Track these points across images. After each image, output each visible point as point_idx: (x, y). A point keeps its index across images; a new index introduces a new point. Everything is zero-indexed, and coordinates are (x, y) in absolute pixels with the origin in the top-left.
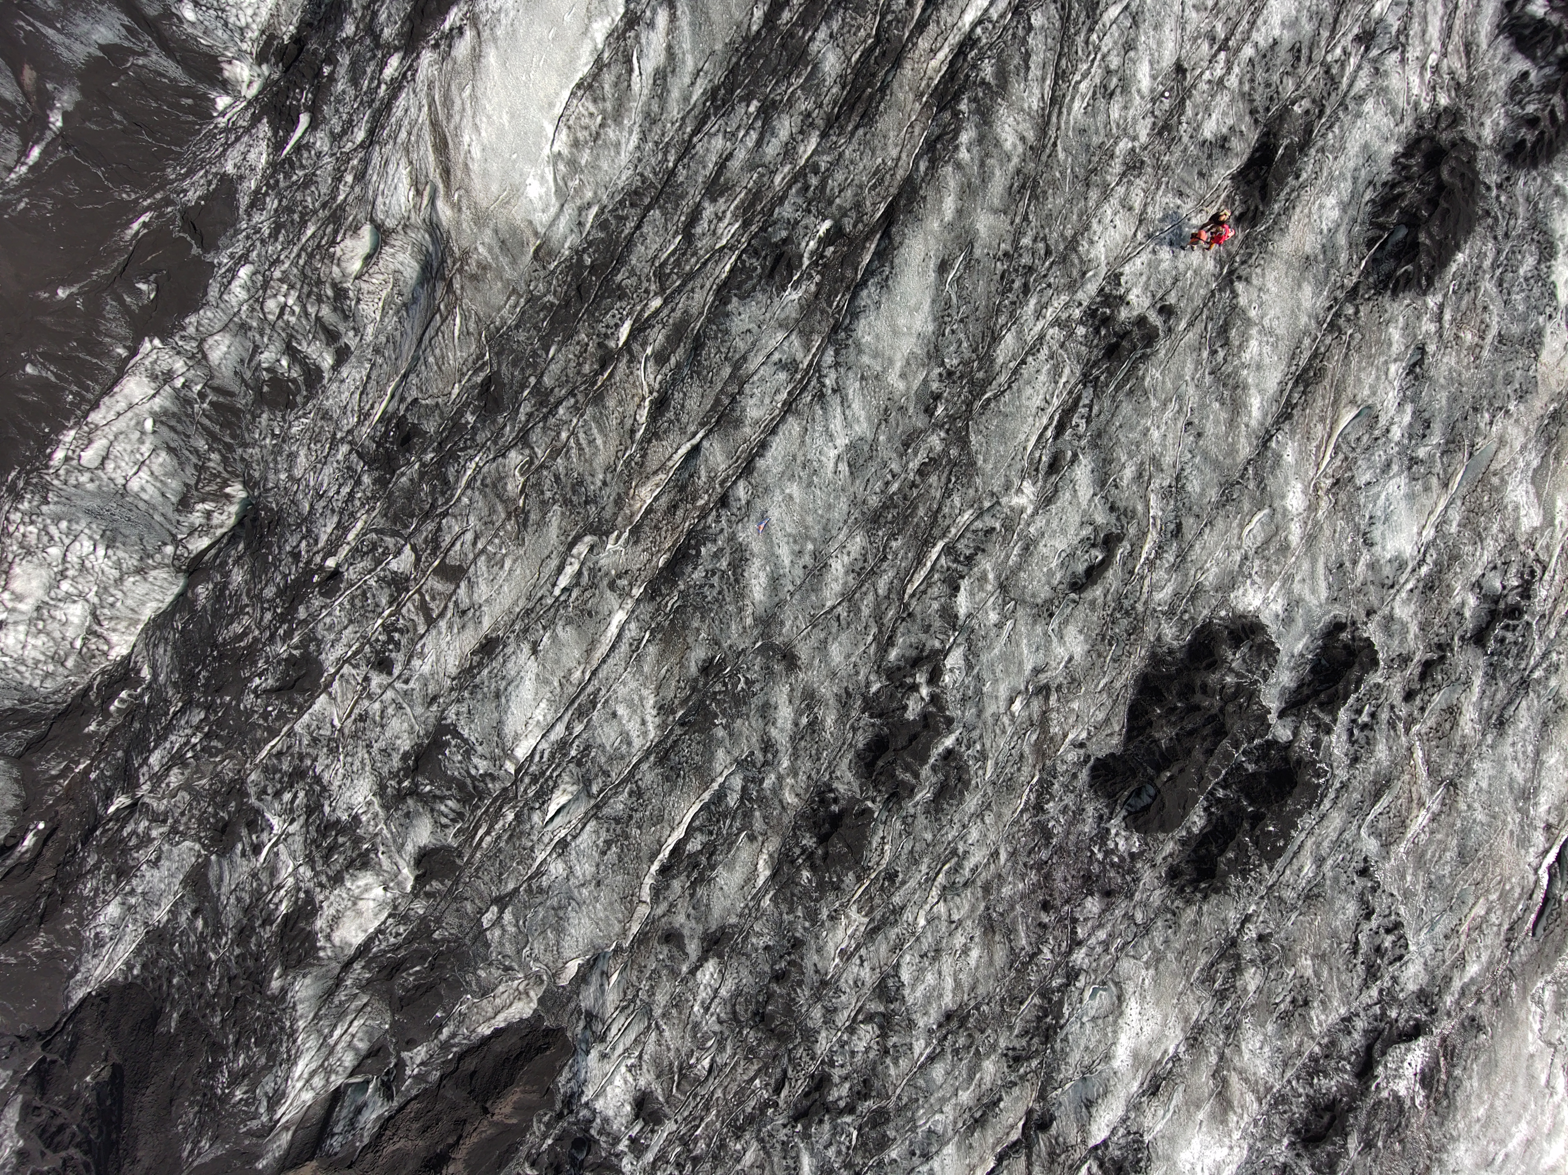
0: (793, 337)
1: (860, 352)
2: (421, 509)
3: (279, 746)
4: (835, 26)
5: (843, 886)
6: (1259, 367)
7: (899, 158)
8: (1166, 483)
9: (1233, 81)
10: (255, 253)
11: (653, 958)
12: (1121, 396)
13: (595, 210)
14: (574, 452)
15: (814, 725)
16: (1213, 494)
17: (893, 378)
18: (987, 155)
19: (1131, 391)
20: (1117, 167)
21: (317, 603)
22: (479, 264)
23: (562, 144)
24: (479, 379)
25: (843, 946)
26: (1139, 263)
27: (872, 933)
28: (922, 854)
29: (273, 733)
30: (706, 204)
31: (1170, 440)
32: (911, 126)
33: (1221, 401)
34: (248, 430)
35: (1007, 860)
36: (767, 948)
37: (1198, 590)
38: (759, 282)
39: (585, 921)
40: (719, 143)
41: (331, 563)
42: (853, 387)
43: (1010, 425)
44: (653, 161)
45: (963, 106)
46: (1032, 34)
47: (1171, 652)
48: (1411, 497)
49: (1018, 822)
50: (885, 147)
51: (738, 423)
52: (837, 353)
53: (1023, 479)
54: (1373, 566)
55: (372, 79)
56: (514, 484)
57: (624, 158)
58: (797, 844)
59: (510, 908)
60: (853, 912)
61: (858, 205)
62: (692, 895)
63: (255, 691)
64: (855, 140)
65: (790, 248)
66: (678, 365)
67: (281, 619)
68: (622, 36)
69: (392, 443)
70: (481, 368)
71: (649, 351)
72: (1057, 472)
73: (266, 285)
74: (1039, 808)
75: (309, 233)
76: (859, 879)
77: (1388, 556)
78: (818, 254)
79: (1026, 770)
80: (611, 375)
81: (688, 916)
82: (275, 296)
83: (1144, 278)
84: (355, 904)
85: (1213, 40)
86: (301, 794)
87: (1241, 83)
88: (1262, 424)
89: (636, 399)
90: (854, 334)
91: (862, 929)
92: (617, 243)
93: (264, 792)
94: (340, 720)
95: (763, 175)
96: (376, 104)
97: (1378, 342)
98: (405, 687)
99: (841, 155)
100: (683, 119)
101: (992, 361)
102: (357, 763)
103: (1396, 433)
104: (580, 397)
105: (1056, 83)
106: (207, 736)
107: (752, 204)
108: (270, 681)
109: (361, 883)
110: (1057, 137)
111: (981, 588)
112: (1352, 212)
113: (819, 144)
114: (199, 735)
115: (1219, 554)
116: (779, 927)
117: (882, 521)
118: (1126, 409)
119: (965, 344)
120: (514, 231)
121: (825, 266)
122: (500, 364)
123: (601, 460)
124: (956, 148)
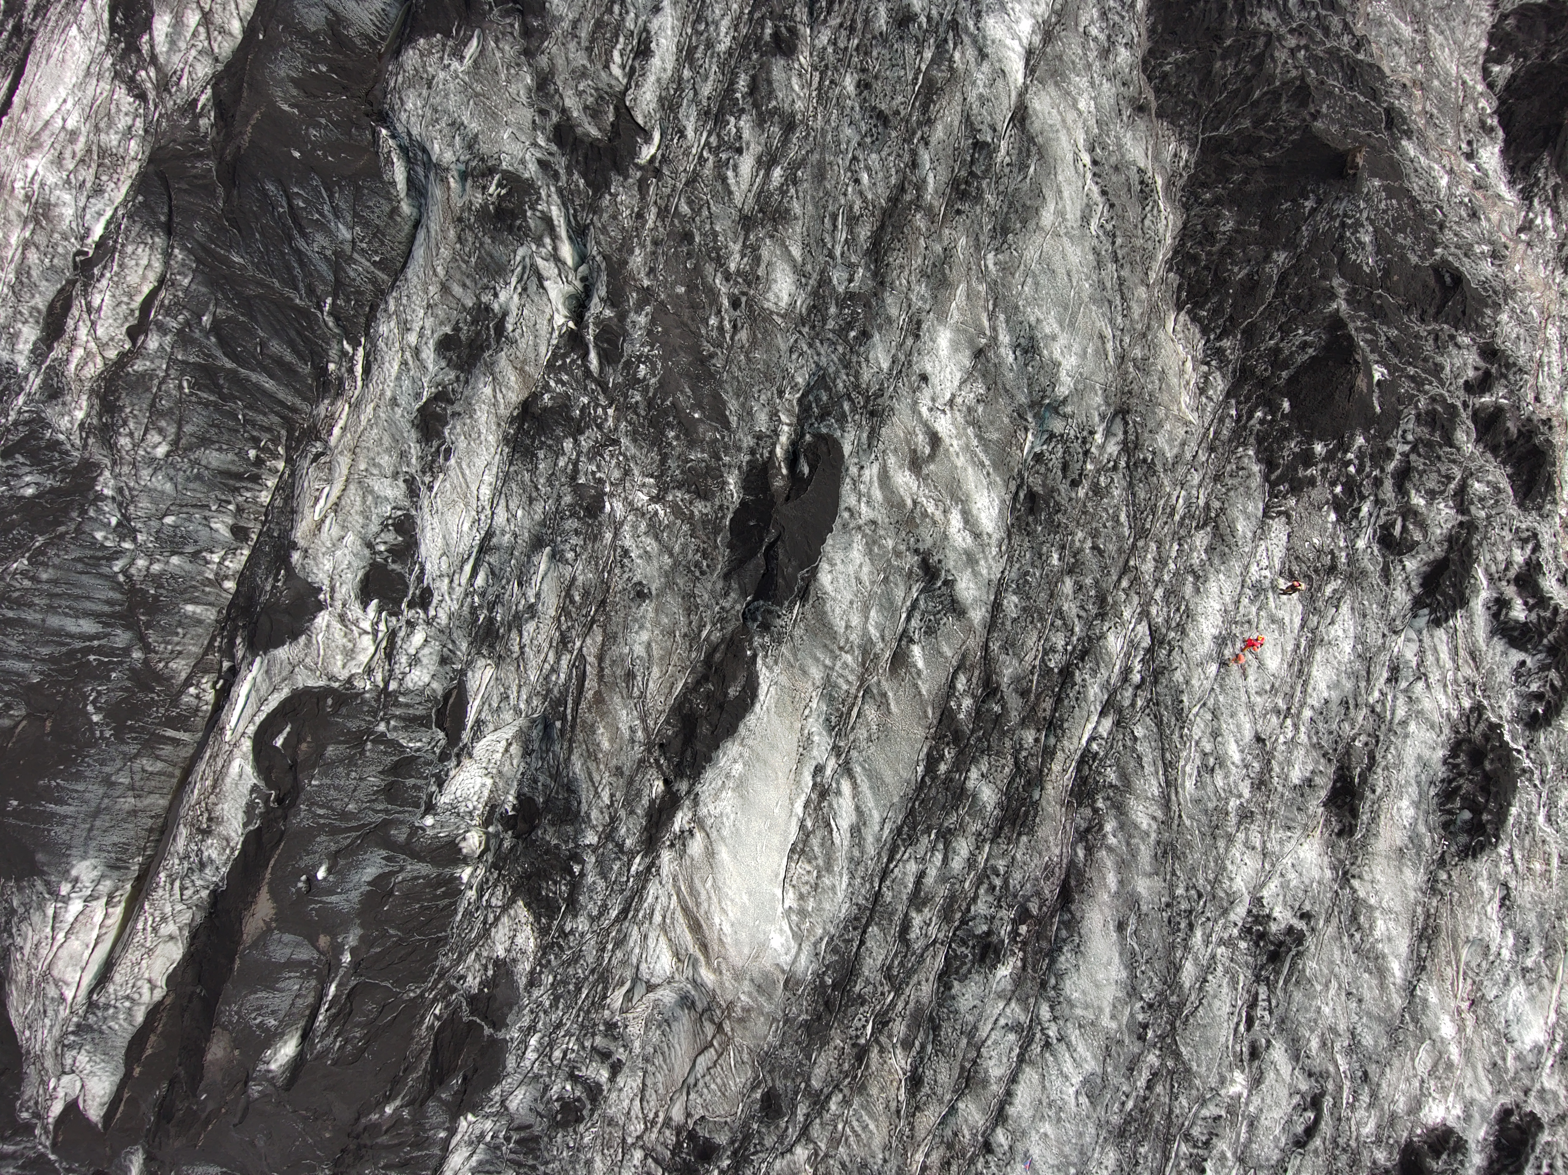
0: (1011, 1005)
1: (1072, 1006)
4: (984, 769)
6: (1390, 939)
7: (1061, 853)
8: (1346, 1044)
10: (540, 1022)
12: (1290, 988)
13: (826, 940)
14: (852, 1139)
16: (1384, 1041)
17: (1106, 1021)
18: (1130, 836)
19: (1298, 982)
20: (1233, 819)
22: (743, 1009)
23: (791, 899)
24: (758, 1095)
26: (1273, 886)
30: (914, 915)
31: (1339, 1012)
32: (1064, 827)
33: (1368, 970)
34: (547, 1150)
37: (1394, 1118)
38: (973, 965)
40: (912, 867)
42: (1074, 1035)
43: (1210, 1033)
44: (863, 890)
45: (1100, 804)
46: (1138, 742)
50: (1048, 848)
51: (985, 1083)
52: (1052, 1008)
53: (1231, 1071)
54: (1519, 1057)
55: (620, 874)
57: (840, 895)
61: (1038, 893)
64: (1022, 846)
65: (995, 939)
66: (922, 1047)
68: (818, 805)
69: (688, 1154)
70: (758, 1086)
71: (895, 1040)
72: (1258, 1058)
73: (551, 1042)
75: (583, 995)
77: (1528, 1048)
78: (1015, 933)
80: (867, 1066)
82: (560, 1046)
83: (1281, 896)
85: (1278, 712)
88: (1405, 979)
89: (895, 1082)
90: (1063, 992)
92: (848, 960)
95: (955, 884)
96: (627, 892)
97: (1472, 893)
99: (1013, 858)
100: (879, 853)
101: (1181, 987)
104: (846, 1091)
105: (1166, 772)
107: (951, 905)
110: (1180, 810)
113: (990, 852)
115: (1402, 1086)
117: (1127, 1134)
118: (1298, 996)
119: (1155, 980)
120: (766, 975)
121: (1024, 943)
122: (773, 1080)
123: (877, 1143)
124: (1104, 836)
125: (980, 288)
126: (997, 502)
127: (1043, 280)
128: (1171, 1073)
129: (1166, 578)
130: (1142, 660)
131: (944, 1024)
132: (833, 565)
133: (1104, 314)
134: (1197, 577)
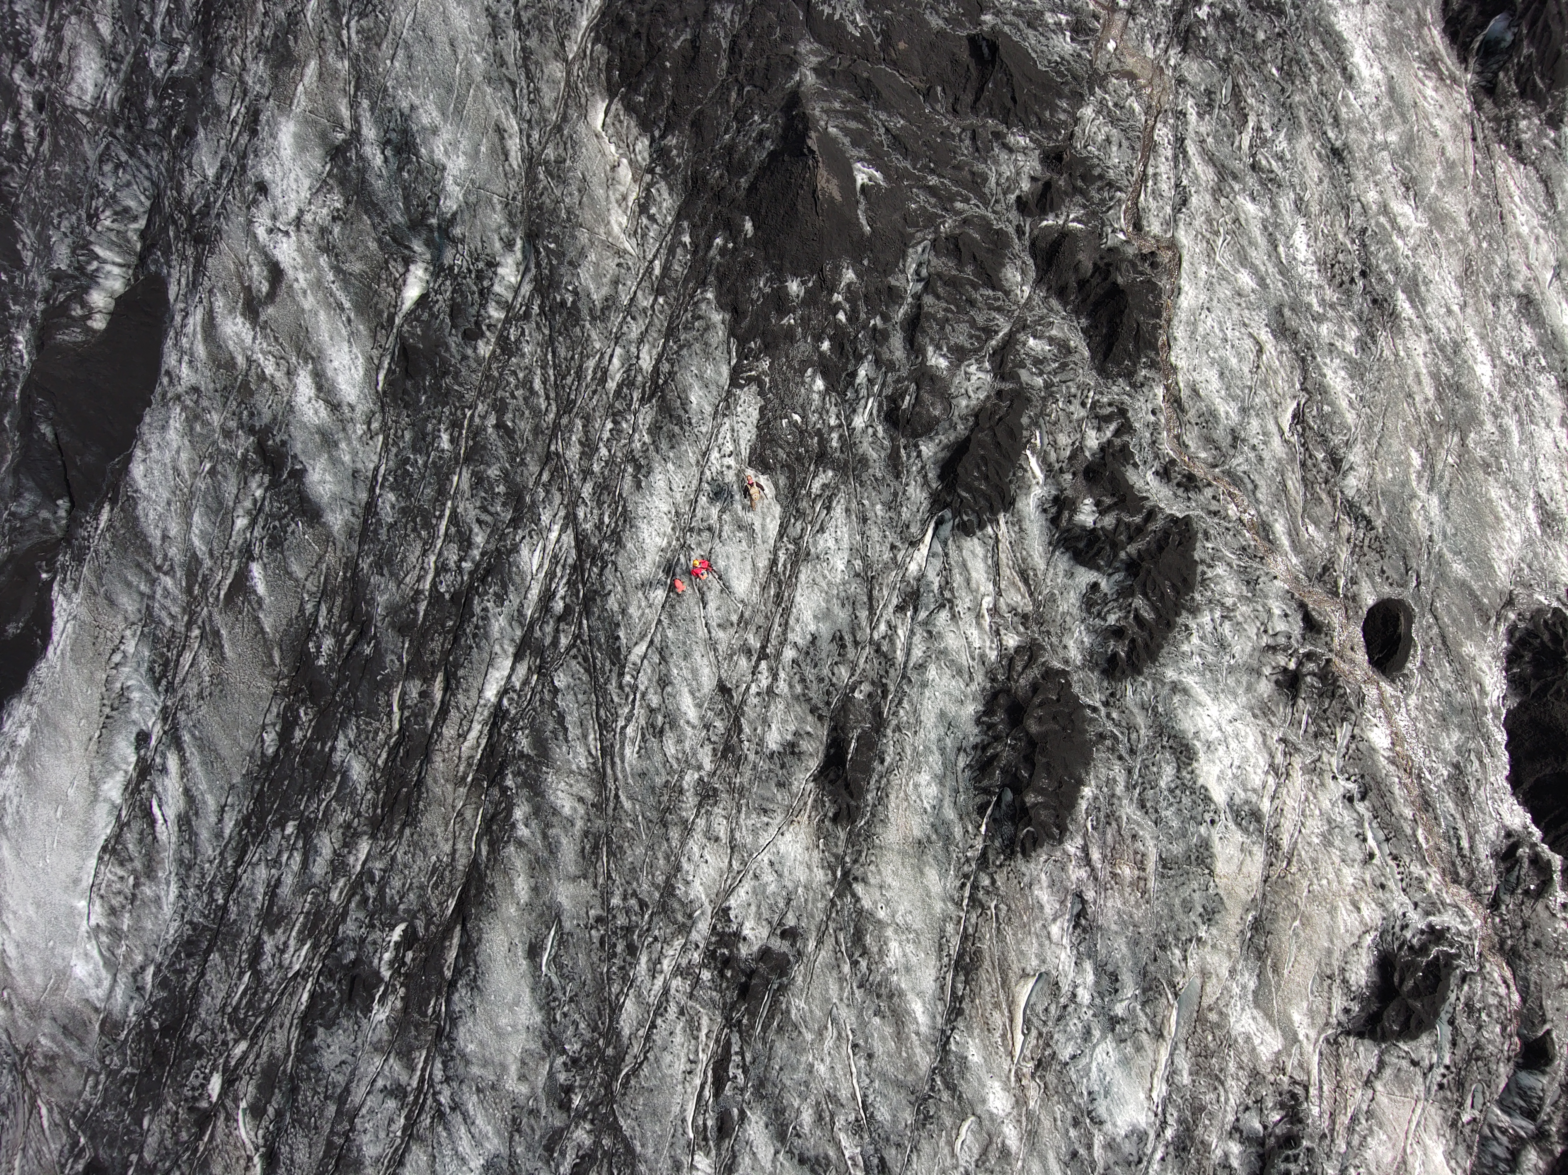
0: (391, 1061)
1: (468, 1063)
4: (352, 737)
6: (908, 970)
7: (454, 851)
8: (852, 1118)
9: (782, 687)
12: (771, 1035)
13: (151, 969)
16: (907, 1116)
17: (512, 1084)
18: (547, 825)
19: (780, 1029)
20: (690, 801)
22: (46, 1055)
23: (99, 916)
26: (743, 893)
31: (839, 1072)
32: (460, 814)
33: (879, 1013)
38: (342, 1006)
40: (262, 872)
42: (471, 1102)
43: (659, 1100)
44: (199, 905)
45: (509, 781)
46: (560, 696)
48: (1125, 1062)
50: (435, 845)
51: (359, 1163)
52: (445, 1065)
53: (693, 1153)
54: (1111, 1145)
57: (167, 910)
61: (424, 907)
64: (404, 841)
65: (363, 967)
66: (278, 1114)
68: (138, 788)
71: (244, 1104)
72: (729, 1136)
77: (1123, 1133)
78: (397, 963)
80: (211, 1138)
83: (754, 907)
85: (749, 652)
87: (791, 686)
88: (934, 1028)
89: (243, 1160)
90: (456, 1044)
92: (182, 998)
95: (318, 895)
97: (1027, 908)
99: (393, 859)
100: (221, 854)
101: (619, 1035)
103: (1084, 996)
105: (601, 734)
107: (316, 924)
110: (617, 787)
112: (950, 783)
113: (370, 849)
118: (781, 1047)
119: (583, 1024)
121: (406, 975)
124: (513, 826)
125: (339, 65)
126: (361, 360)
127: (418, 51)
128: (609, 1155)
129: (596, 468)
130: (568, 582)
131: (303, 1086)
132: (147, 451)
133: (504, 101)
134: (638, 468)
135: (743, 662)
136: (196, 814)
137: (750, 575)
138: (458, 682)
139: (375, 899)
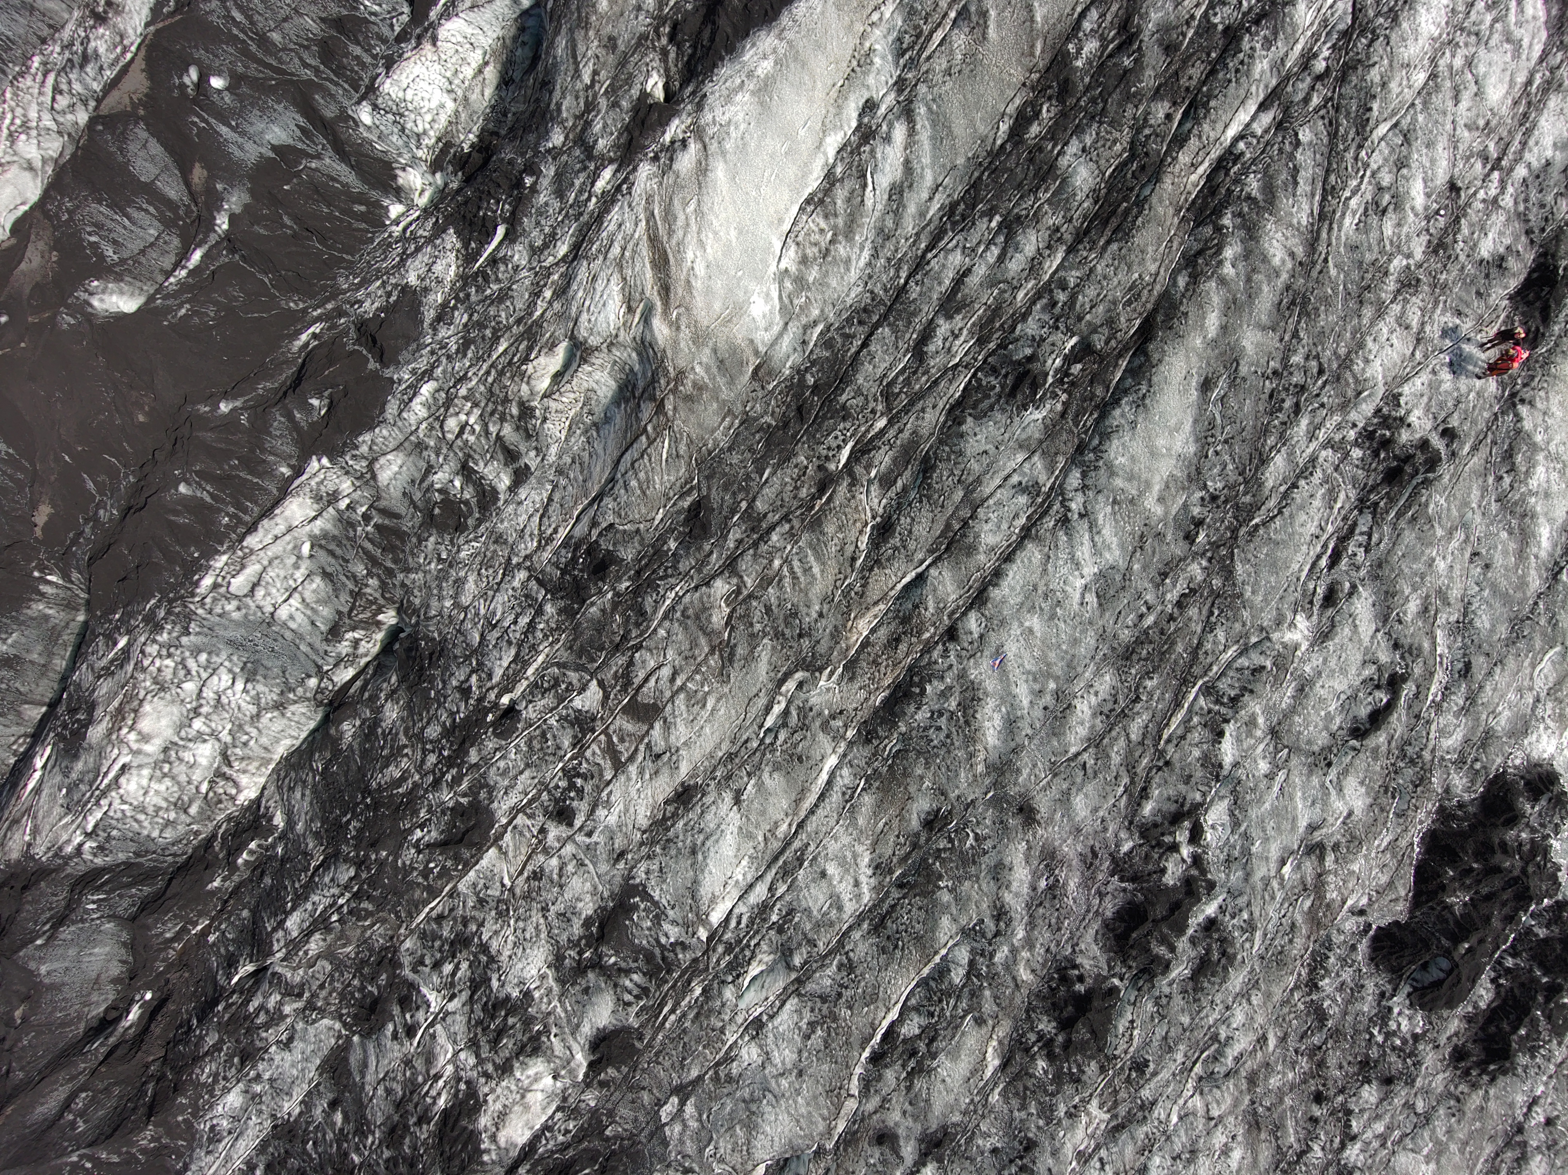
0: (1035, 458)
1: (1112, 474)
2: (611, 642)
3: (440, 909)
4: (1088, 141)
5: (1084, 1078)
6: (1547, 495)
7: (1157, 274)
8: (1453, 619)
9: (1507, 200)
10: (440, 369)
11: (862, 1162)
12: (1402, 524)
13: (820, 328)
14: (787, 581)
15: (1054, 890)
16: (1503, 630)
17: (1150, 503)
18: (1253, 270)
19: (1413, 519)
20: (1391, 284)
21: (490, 745)
22: (695, 384)
23: (790, 260)
24: (686, 503)
25: (1082, 1148)
26: (1419, 383)
27: (1115, 1130)
28: (1178, 1041)
29: (434, 893)
30: (941, 321)
31: (1456, 574)
32: (1170, 241)
33: (1509, 530)
34: (413, 554)
35: (1276, 1047)
36: (995, 1151)
37: (1488, 736)
38: (998, 401)
39: (784, 1117)
40: (956, 259)
41: (505, 700)
42: (1103, 512)
43: (1281, 554)
44: (884, 277)
45: (1227, 221)
46: (1300, 150)
47: (1461, 805)
49: (1288, 1001)
50: (1142, 262)
51: (971, 549)
52: (1084, 475)
53: (1294, 612)
55: (581, 192)
56: (718, 618)
57: (854, 274)
58: (1032, 1029)
59: (692, 1100)
60: (1093, 1106)
61: (1111, 322)
62: (909, 1089)
63: (416, 845)
64: (1108, 255)
65: (1036, 366)
66: (905, 489)
67: (450, 762)
68: (856, 151)
69: (581, 571)
70: (689, 492)
71: (873, 474)
72: (1334, 605)
73: (449, 402)
74: (1313, 985)
75: (501, 349)
76: (1103, 1069)
78: (1064, 372)
79: (1299, 942)
80: (830, 500)
81: (904, 1113)
82: (457, 414)
83: (1425, 399)
84: (523, 1097)
85: (1485, 159)
86: (464, 966)
87: (1515, 203)
88: (1552, 556)
89: (858, 525)
90: (1105, 455)
91: (1103, 1127)
92: (842, 362)
93: (421, 962)
94: (510, 877)
95: (1005, 291)
96: (585, 218)
98: (588, 840)
99: (1091, 270)
100: (918, 234)
101: (1261, 485)
102: (530, 931)
104: (796, 524)
105: (1324, 199)
106: (356, 896)
107: (991, 320)
108: (434, 834)
109: (531, 1072)
110: (1328, 253)
111: (1250, 734)
113: (1063, 259)
114: (348, 895)
115: (1511, 696)
116: (1010, 1127)
117: (1135, 657)
118: (1409, 537)
119: (1230, 467)
120: (734, 350)
121: (1072, 384)
122: (709, 488)
123: (818, 590)
124: (1220, 263)
128: (1214, 595)
130: (1334, 46)
131: (940, 467)
135: (1479, 166)
136: (910, 186)
137: (1506, 86)
138: (1208, 111)
139: (1065, 303)
